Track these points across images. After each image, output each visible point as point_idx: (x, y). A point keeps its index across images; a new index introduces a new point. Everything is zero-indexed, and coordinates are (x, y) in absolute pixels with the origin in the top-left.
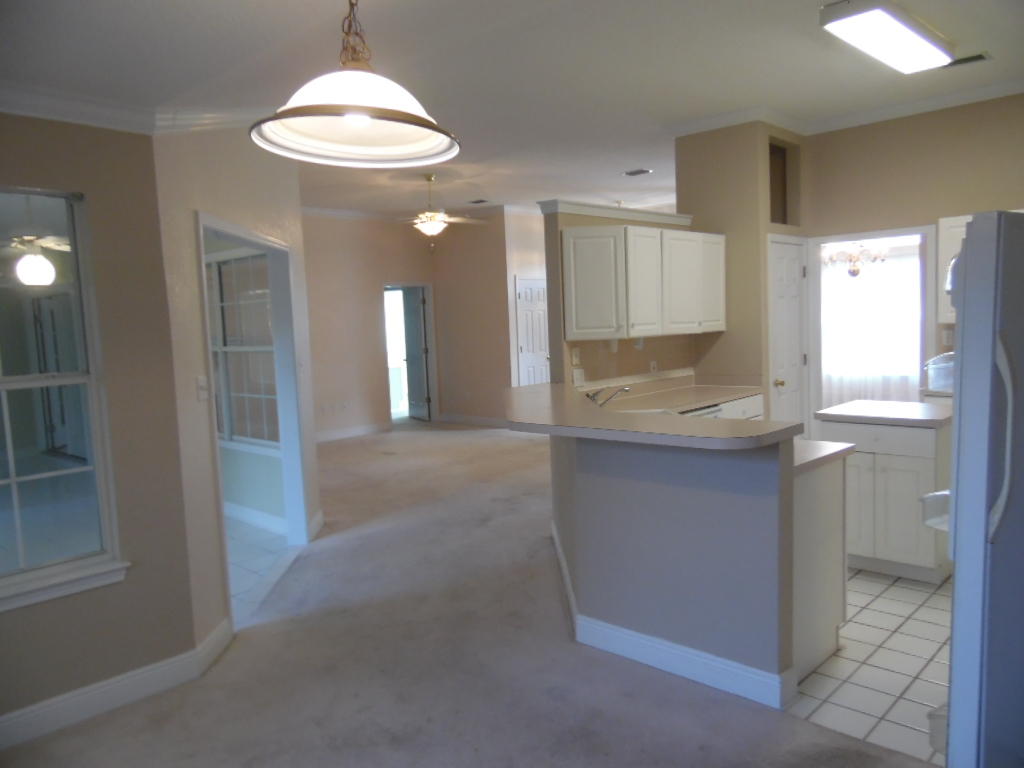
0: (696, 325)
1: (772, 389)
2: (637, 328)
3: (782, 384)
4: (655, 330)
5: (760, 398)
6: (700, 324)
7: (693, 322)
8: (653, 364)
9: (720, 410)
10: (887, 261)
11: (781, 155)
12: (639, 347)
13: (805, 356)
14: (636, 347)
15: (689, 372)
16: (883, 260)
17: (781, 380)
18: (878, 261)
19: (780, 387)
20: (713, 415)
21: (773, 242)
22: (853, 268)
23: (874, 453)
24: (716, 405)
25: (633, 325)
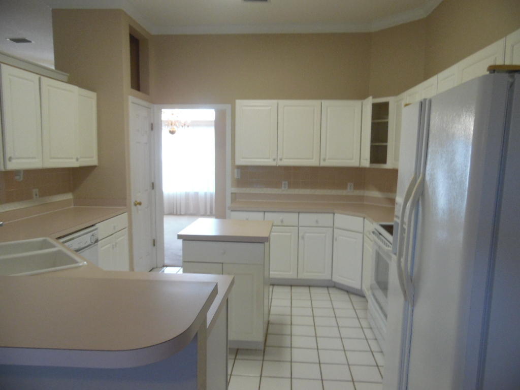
0: (74, 160)
1: (133, 208)
2: (14, 161)
3: (140, 204)
4: (36, 163)
5: (126, 215)
6: (77, 160)
7: (72, 158)
8: (35, 191)
9: (96, 229)
10: (189, 127)
11: (136, 43)
12: (19, 178)
13: (153, 184)
14: (17, 178)
15: (69, 196)
16: (188, 126)
17: (138, 201)
18: (186, 127)
19: (138, 206)
20: (91, 234)
21: (133, 103)
22: (171, 130)
23: (222, 263)
24: (93, 226)
25: (10, 159)
